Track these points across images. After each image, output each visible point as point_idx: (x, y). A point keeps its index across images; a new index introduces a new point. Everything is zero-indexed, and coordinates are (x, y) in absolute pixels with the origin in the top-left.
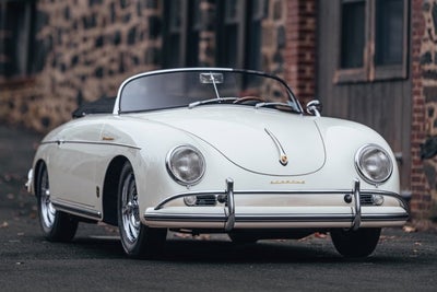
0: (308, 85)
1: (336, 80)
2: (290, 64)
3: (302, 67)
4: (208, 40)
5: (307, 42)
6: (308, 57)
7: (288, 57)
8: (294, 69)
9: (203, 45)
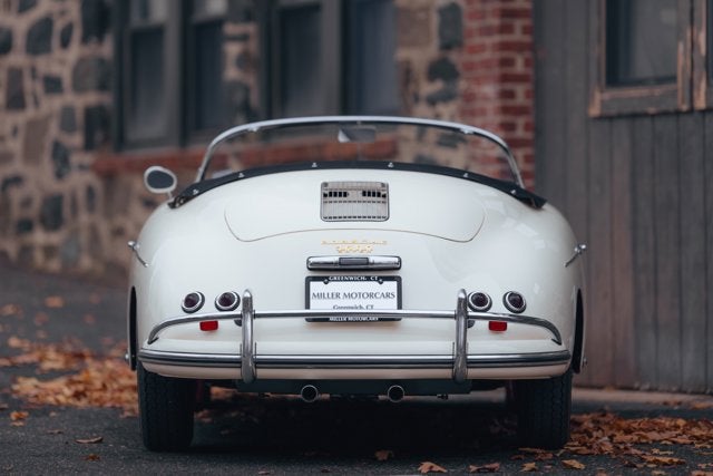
0: (521, 121)
1: (595, 111)
2: (478, 81)
3: (509, 86)
4: (244, 38)
5: (517, 36)
6: (519, 67)
7: (470, 67)
8: (490, 90)
9: (233, 50)
